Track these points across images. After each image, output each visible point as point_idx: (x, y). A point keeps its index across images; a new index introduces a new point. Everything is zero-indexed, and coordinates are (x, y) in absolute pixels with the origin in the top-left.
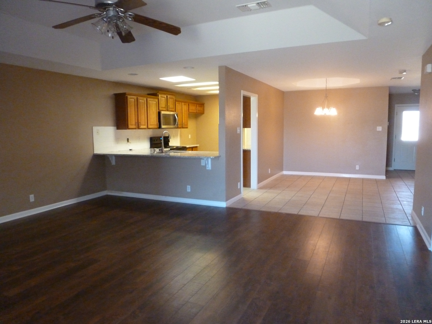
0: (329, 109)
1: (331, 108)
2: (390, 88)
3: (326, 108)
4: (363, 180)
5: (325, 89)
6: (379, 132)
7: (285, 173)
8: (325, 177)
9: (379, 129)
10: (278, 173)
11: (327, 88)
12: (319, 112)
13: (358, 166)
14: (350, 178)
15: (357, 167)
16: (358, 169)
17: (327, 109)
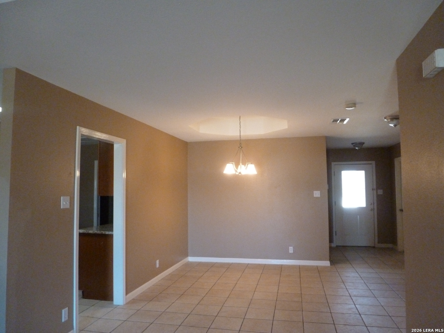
0: (245, 166)
1: (248, 164)
2: (327, 139)
3: (241, 164)
4: (300, 268)
5: (239, 139)
6: (317, 198)
7: (191, 259)
8: (247, 266)
9: (317, 194)
10: (181, 260)
11: (242, 138)
12: (229, 169)
13: (292, 247)
14: (282, 265)
15: (291, 250)
16: (292, 252)
17: (243, 166)
